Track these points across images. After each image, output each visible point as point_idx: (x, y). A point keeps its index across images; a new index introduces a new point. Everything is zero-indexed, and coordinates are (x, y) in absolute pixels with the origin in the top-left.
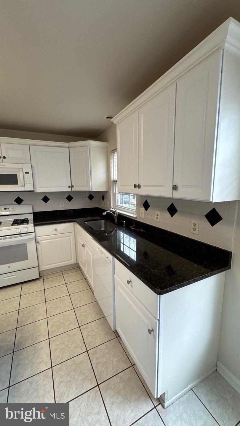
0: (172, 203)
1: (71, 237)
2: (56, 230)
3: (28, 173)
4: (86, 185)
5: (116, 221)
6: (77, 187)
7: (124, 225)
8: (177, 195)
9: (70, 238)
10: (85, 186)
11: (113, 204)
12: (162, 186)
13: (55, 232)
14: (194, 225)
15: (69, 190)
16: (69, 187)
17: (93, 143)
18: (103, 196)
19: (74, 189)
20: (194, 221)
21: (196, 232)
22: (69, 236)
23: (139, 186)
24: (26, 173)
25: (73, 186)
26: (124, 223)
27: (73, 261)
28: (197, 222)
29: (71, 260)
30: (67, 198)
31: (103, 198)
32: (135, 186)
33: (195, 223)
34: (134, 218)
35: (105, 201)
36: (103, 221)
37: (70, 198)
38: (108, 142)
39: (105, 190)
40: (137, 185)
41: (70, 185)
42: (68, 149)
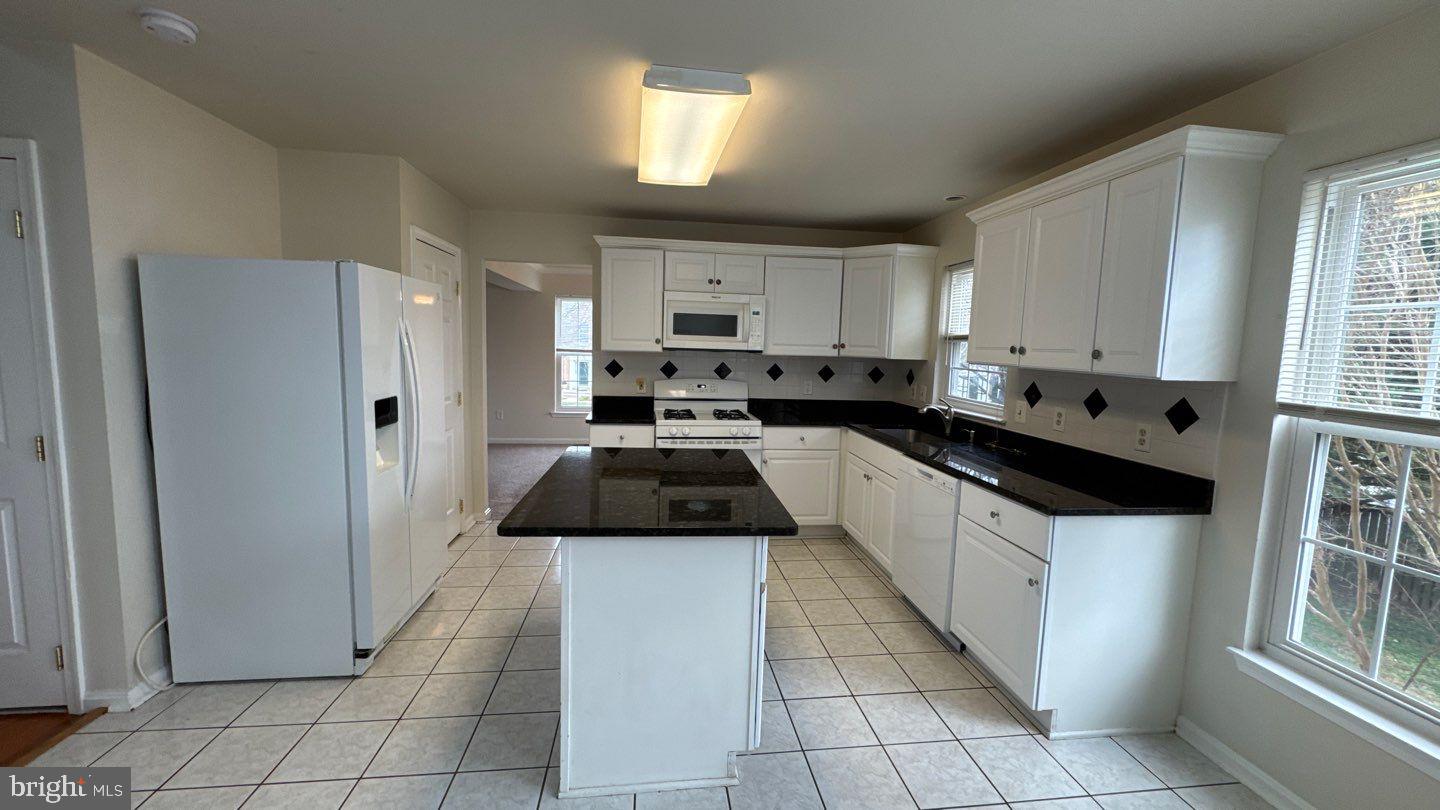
0: (1097, 390)
1: (832, 461)
2: (802, 439)
3: (758, 313)
4: (876, 344)
5: (948, 431)
6: (852, 349)
7: (971, 441)
8: (1101, 367)
9: (829, 463)
10: (874, 346)
11: (939, 394)
12: (1073, 351)
13: (800, 445)
14: (1143, 432)
15: (834, 353)
16: (835, 347)
17: (902, 249)
18: (911, 372)
19: (844, 353)
20: (1141, 425)
21: (1146, 447)
22: (826, 459)
23: (1022, 351)
24: (754, 313)
25: (843, 346)
26: (972, 436)
27: (828, 519)
28: (1148, 427)
29: (826, 515)
30: (820, 373)
31: (910, 378)
32: (1013, 350)
33: (1143, 428)
34: (999, 423)
35: (915, 385)
36: (911, 432)
37: (826, 374)
38: (938, 245)
39: (919, 358)
40: (1018, 348)
41: (837, 343)
42: (841, 261)
